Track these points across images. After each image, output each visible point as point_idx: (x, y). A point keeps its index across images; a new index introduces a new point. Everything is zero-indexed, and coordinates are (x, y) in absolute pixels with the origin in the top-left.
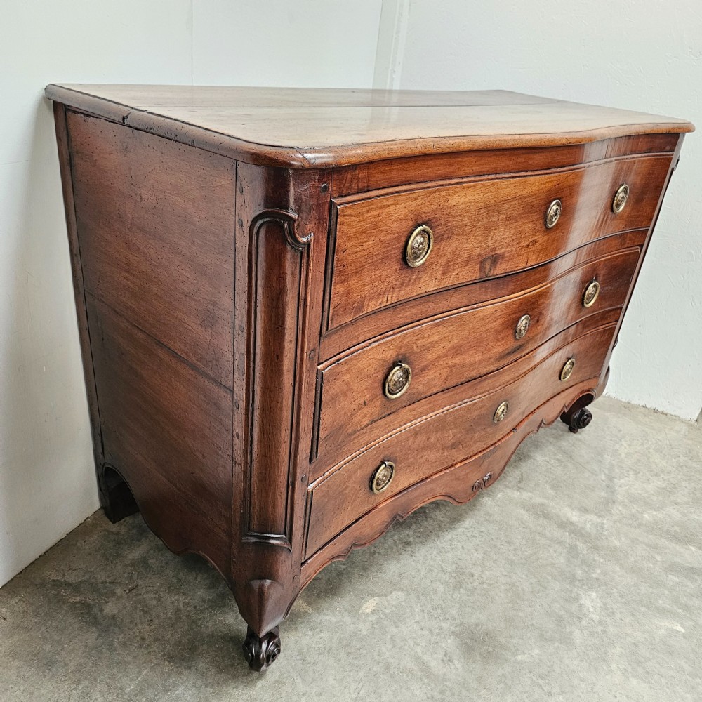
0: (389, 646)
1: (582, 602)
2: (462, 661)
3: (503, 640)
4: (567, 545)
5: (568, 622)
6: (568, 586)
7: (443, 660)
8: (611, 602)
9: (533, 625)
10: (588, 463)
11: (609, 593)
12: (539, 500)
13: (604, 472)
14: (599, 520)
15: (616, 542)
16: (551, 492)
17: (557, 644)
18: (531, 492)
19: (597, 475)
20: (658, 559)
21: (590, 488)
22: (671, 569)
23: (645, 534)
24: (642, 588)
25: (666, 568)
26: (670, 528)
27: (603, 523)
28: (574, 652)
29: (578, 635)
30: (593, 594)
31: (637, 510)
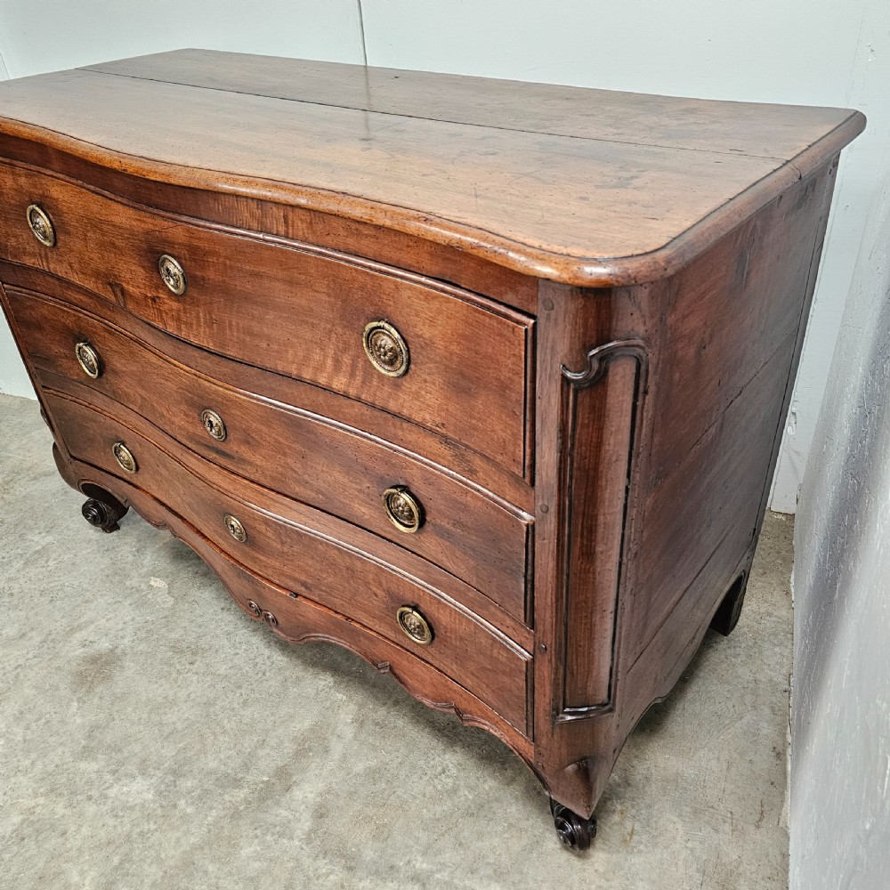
0: (110, 601)
1: (139, 779)
3: (99, 689)
4: (240, 775)
5: (111, 758)
6: (166, 765)
7: (86, 640)
8: (133, 817)
9: (113, 719)
10: (460, 844)
11: (148, 817)
12: (337, 748)
13: (439, 871)
14: (299, 833)
15: (247, 851)
16: (360, 767)
17: (83, 742)
18: (355, 737)
19: (424, 854)
21: (381, 834)
24: (153, 869)
27: (291, 838)
28: (69, 759)
29: (91, 767)
30: (150, 796)
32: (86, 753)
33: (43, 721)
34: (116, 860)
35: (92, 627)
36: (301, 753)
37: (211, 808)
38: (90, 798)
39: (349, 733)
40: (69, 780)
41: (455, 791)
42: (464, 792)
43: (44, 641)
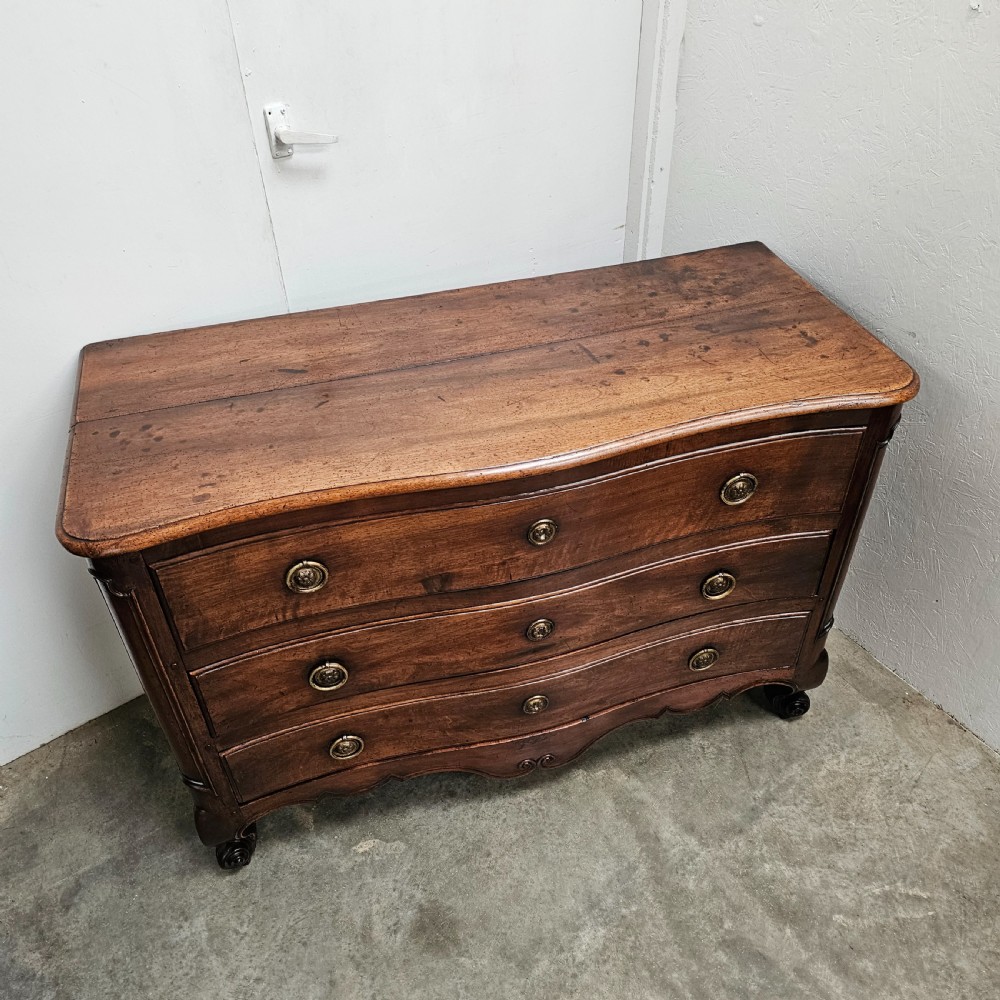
0: (353, 893)
1: (581, 934)
2: (406, 937)
3: (461, 935)
4: (626, 864)
5: (545, 948)
6: (581, 910)
7: (389, 928)
8: (614, 949)
9: (505, 934)
10: (758, 767)
11: (622, 939)
12: (644, 795)
13: (769, 787)
14: (696, 849)
15: (691, 885)
16: (669, 790)
17: (512, 965)
18: (642, 781)
19: (754, 788)
20: (726, 926)
21: (727, 804)
22: (731, 944)
23: (741, 888)
24: (668, 950)
25: (724, 941)
26: (785, 894)
27: (698, 854)
28: (523, 981)
29: (543, 966)
30: (602, 931)
31: (762, 854)
32: (525, 966)
33: (462, 992)
34: (645, 973)
35: (375, 919)
36: (633, 819)
37: (641, 894)
38: (574, 976)
39: (634, 782)
40: (544, 987)
41: (720, 750)
42: (724, 746)
43: (358, 966)
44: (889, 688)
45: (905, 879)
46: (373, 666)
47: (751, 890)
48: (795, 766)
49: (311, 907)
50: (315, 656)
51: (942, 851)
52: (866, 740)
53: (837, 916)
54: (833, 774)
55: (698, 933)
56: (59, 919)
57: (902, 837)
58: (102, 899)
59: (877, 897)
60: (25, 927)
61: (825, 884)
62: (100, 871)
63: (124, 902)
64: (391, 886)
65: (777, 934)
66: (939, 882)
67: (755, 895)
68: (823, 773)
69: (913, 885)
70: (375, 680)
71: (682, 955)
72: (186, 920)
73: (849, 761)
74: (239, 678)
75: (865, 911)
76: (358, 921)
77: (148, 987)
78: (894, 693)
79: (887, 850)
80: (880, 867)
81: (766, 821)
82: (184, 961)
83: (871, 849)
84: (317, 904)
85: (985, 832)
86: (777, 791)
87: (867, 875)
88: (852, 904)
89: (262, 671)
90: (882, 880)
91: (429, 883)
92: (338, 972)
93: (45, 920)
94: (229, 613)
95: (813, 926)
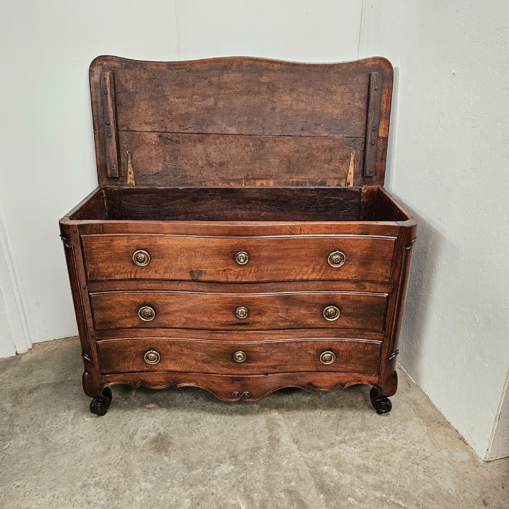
0: (136, 420)
1: (222, 465)
2: (148, 442)
3: (170, 449)
4: (258, 446)
5: (203, 465)
6: (227, 456)
7: (142, 437)
8: (233, 476)
9: (189, 454)
10: (345, 428)
11: (239, 473)
12: (282, 423)
13: (346, 437)
14: (295, 450)
15: (284, 463)
16: (295, 424)
17: (185, 467)
18: (284, 418)
19: (337, 435)
20: (292, 484)
21: (320, 437)
22: (289, 492)
23: (308, 472)
24: (258, 484)
25: (287, 489)
26: (329, 481)
27: (294, 452)
28: (186, 474)
29: (199, 471)
30: (232, 467)
31: (326, 462)
32: (190, 468)
33: (158, 469)
34: (242, 489)
35: (139, 432)
36: (271, 430)
37: (258, 459)
38: (210, 479)
39: (281, 417)
40: (194, 479)
41: (329, 417)
42: (332, 415)
43: (122, 446)
44: (433, 416)
45: (396, 495)
46: (167, 314)
47: (313, 475)
48: (364, 433)
49: (116, 420)
50: (142, 301)
51: (424, 490)
52: (408, 433)
53: (350, 498)
54: (381, 442)
55: (277, 483)
56: (25, 395)
57: (405, 478)
58: (44, 394)
59: (376, 498)
60: (12, 394)
61: (352, 484)
62: (49, 385)
63: (51, 397)
64: (152, 423)
65: (316, 495)
66: (415, 502)
67: (313, 476)
68: (378, 439)
69: (400, 499)
70: (167, 322)
71: (263, 488)
72: (68, 409)
73: (394, 439)
74: (109, 302)
75: (367, 501)
76: (132, 431)
77: (41, 427)
78: (434, 419)
79: (393, 480)
80: (386, 486)
81: (336, 450)
82: (59, 423)
83: (385, 478)
84: (120, 420)
85: (454, 490)
86: (348, 440)
87: (377, 487)
88: (362, 497)
89: (119, 302)
90: (384, 492)
91: (168, 426)
92: (113, 445)
93: (21, 394)
94: (109, 268)
95: (335, 498)
